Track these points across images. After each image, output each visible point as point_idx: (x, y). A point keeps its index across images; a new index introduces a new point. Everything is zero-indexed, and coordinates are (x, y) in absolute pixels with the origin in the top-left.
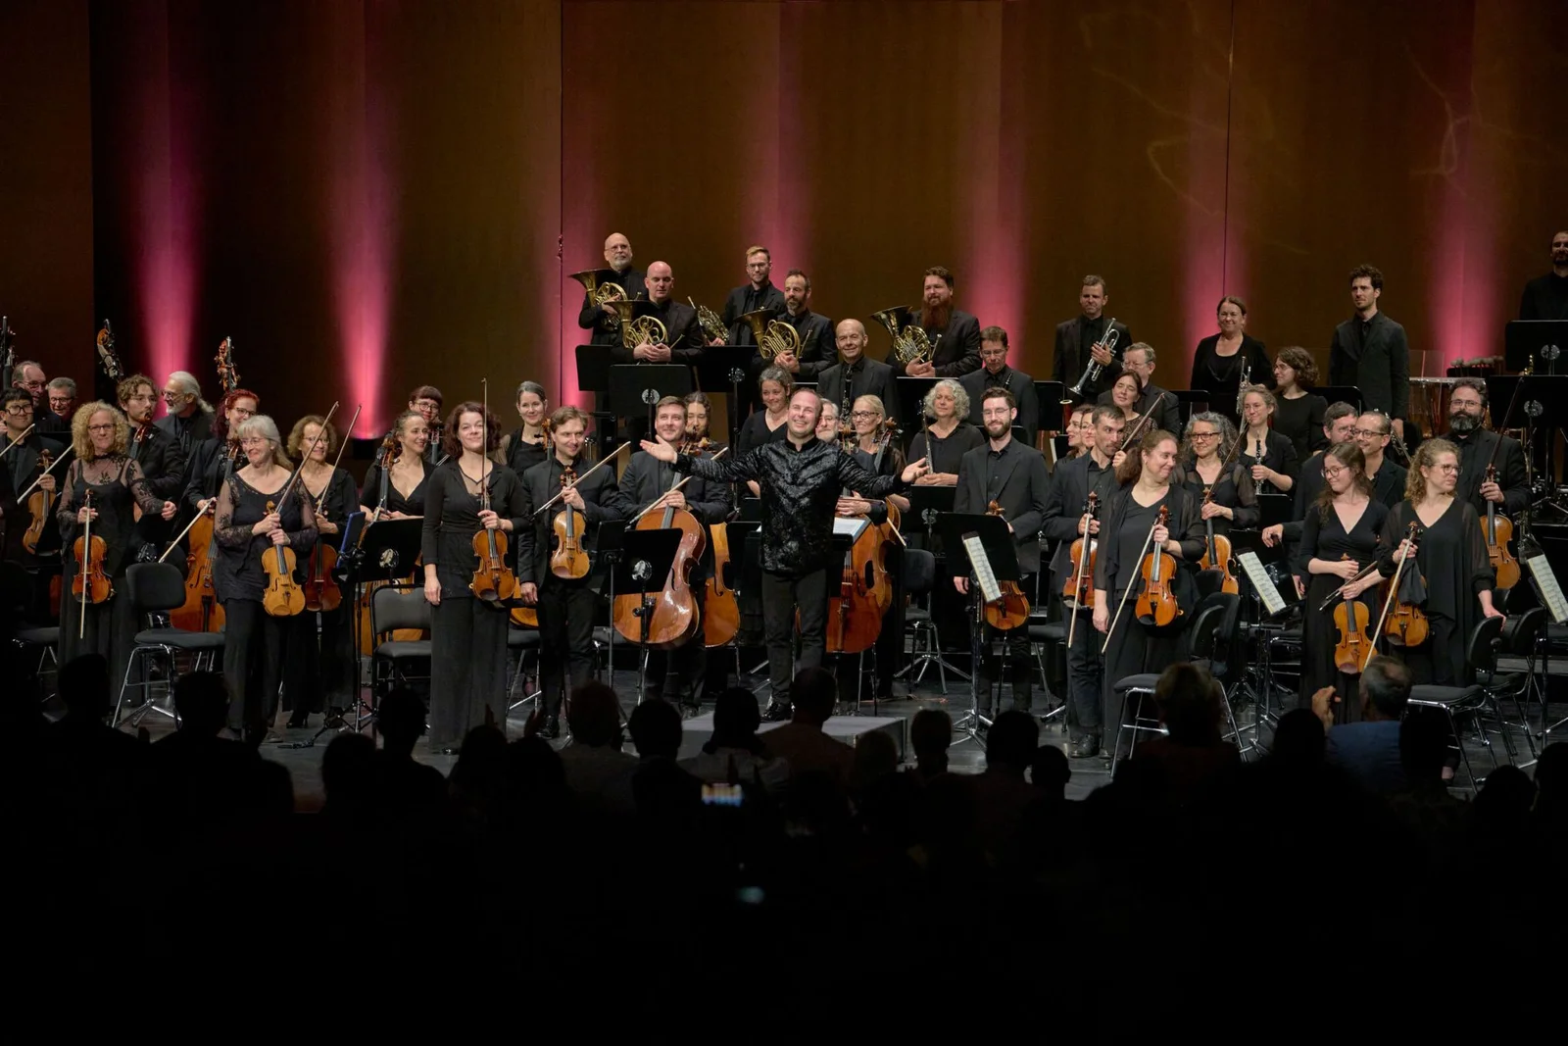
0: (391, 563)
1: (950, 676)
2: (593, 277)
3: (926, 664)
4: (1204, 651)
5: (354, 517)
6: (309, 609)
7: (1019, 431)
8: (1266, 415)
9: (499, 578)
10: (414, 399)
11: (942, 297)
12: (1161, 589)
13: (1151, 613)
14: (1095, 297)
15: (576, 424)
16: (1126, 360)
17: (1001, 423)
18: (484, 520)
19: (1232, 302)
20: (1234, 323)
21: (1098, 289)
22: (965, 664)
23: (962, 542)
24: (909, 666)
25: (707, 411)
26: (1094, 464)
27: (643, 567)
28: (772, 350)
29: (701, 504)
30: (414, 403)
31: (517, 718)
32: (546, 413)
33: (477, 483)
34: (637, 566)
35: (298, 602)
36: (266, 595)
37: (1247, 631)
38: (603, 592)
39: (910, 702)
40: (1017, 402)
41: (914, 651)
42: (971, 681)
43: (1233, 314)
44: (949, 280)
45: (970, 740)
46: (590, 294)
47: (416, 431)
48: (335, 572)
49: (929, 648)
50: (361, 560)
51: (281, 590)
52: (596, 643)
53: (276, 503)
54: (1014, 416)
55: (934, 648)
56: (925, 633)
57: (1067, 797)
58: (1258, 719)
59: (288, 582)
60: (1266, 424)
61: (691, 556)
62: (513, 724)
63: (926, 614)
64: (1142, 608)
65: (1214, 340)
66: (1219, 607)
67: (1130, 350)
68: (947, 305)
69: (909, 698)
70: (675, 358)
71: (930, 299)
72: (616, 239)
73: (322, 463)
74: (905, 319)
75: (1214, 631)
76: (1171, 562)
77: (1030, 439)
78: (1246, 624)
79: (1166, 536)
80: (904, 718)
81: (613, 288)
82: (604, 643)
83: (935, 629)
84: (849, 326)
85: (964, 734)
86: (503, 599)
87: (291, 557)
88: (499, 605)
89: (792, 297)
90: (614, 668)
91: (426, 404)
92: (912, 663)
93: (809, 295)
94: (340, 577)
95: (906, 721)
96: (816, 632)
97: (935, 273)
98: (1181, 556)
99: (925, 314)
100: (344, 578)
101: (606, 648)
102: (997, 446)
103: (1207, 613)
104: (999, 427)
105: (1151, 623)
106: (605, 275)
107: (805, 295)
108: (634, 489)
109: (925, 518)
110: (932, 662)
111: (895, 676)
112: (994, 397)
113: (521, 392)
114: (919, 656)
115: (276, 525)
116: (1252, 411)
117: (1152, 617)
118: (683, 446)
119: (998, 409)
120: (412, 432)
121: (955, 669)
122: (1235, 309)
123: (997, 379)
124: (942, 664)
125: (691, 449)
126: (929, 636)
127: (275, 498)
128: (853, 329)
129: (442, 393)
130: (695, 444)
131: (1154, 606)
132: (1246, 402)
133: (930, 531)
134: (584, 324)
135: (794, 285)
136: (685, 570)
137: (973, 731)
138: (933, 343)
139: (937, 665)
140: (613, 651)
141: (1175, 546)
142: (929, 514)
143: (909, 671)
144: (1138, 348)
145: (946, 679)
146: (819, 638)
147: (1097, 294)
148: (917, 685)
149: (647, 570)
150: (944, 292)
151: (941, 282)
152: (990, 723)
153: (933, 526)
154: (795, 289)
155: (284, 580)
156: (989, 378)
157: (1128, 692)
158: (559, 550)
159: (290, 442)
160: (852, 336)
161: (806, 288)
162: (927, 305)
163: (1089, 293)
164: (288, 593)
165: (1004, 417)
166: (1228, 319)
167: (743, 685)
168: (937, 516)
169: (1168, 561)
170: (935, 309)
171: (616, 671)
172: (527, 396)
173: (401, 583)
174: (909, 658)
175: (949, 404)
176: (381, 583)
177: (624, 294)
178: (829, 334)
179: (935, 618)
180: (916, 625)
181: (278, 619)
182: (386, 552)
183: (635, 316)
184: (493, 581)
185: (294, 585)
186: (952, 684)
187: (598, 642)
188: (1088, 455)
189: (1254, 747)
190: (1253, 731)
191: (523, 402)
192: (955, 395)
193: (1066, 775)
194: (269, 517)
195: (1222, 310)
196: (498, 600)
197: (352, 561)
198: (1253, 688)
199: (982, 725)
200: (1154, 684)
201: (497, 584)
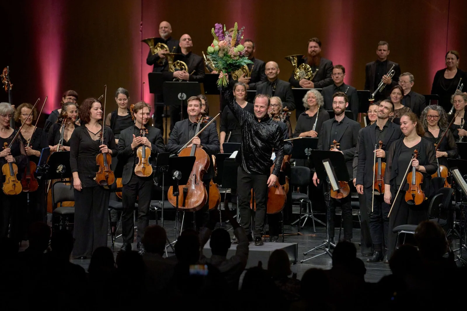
0: (62, 171)
1: (317, 224)
2: (152, 41)
3: (306, 219)
4: (435, 215)
5: (44, 149)
6: (24, 191)
7: (349, 113)
8: (464, 106)
9: (108, 175)
10: (65, 97)
11: (317, 52)
12: (416, 188)
13: (412, 199)
14: (384, 50)
15: (147, 110)
16: (401, 80)
17: (341, 108)
18: (101, 149)
19: (452, 53)
20: (453, 63)
21: (385, 47)
22: (324, 219)
23: (323, 163)
24: (299, 220)
25: (206, 103)
26: (377, 127)
27: (178, 173)
28: (237, 76)
29: (207, 145)
30: (65, 98)
31: (119, 242)
32: (129, 104)
33: (95, 135)
34: (175, 173)
35: (19, 188)
36: (4, 186)
37: (454, 205)
38: (159, 185)
39: (299, 236)
40: (348, 99)
41: (300, 213)
42: (326, 227)
43: (452, 59)
44: (320, 44)
45: (326, 253)
46: (152, 49)
47: (72, 112)
48: (36, 175)
49: (308, 211)
50: (48, 169)
51: (11, 183)
52: (155, 208)
53: (9, 143)
54: (347, 106)
55: (310, 211)
56: (306, 204)
57: (366, 280)
58: (461, 246)
59: (14, 180)
60: (464, 110)
61: (204, 169)
62: (118, 245)
63: (306, 196)
64: (408, 197)
65: (443, 72)
66: (441, 194)
67: (402, 76)
68: (319, 55)
69: (299, 234)
70: (191, 79)
71: (311, 52)
72: (164, 24)
73: (30, 125)
74: (300, 61)
75: (440, 205)
76: (420, 175)
77: (355, 117)
78: (455, 202)
79: (418, 164)
80: (296, 243)
81: (162, 46)
82: (159, 208)
83: (311, 203)
84: (271, 64)
85: (323, 251)
86: (109, 185)
87: (16, 168)
88: (107, 188)
89: (246, 51)
90: (164, 220)
91: (70, 98)
92: (300, 218)
93: (254, 51)
94: (38, 177)
95: (297, 245)
96: (263, 203)
97: (314, 41)
98: (426, 172)
99: (309, 59)
100: (40, 177)
101: (160, 210)
102: (340, 119)
103: (435, 197)
104: (340, 110)
105: (413, 204)
106: (158, 40)
107: (252, 51)
108: (177, 138)
109: (306, 152)
110: (309, 218)
111: (292, 224)
112: (339, 96)
113: (118, 93)
114: (303, 215)
115: (9, 154)
116: (457, 104)
117: (413, 201)
118: (199, 119)
119: (340, 102)
120: (70, 112)
121: (319, 221)
122: (454, 56)
123: (340, 89)
124: (314, 219)
125: (203, 120)
126: (307, 206)
127: (8, 140)
128: (273, 65)
129: (78, 93)
130: (205, 118)
131: (413, 196)
132: (455, 100)
133: (308, 158)
134: (149, 63)
135: (248, 46)
136: (201, 175)
137: (328, 249)
138: (313, 72)
139: (312, 219)
140: (164, 212)
141: (422, 168)
142: (308, 151)
143: (298, 222)
144: (406, 75)
145: (315, 226)
146: (264, 206)
147: (385, 49)
148: (302, 228)
149: (179, 175)
150: (318, 49)
151: (317, 45)
152: (335, 245)
153: (310, 156)
154: (248, 47)
155: (13, 178)
156: (336, 89)
157: (399, 233)
158: (139, 163)
159: (15, 116)
160: (272, 69)
161: (253, 48)
162: (310, 55)
163: (382, 49)
164: (14, 185)
165: (342, 106)
166: (450, 61)
167: (223, 228)
168: (312, 151)
169: (419, 175)
170: (314, 57)
171: (165, 221)
172: (121, 95)
173: (67, 180)
174: (298, 216)
175: (314, 100)
176: (56, 180)
177: (168, 49)
178: (263, 68)
179: (310, 197)
180: (302, 201)
181: (10, 196)
182: (59, 166)
183: (175, 60)
184: (106, 176)
185: (17, 181)
186: (319, 228)
187: (156, 207)
188: (375, 124)
189: (459, 259)
190: (459, 252)
191: (119, 98)
192: (316, 96)
193: (364, 271)
194: (5, 150)
195: (448, 57)
196: (108, 185)
197: (44, 170)
198: (459, 232)
199: (332, 247)
200: (415, 229)
201: (107, 178)
